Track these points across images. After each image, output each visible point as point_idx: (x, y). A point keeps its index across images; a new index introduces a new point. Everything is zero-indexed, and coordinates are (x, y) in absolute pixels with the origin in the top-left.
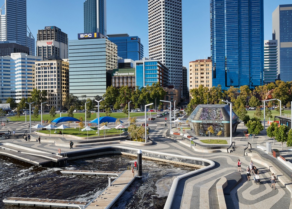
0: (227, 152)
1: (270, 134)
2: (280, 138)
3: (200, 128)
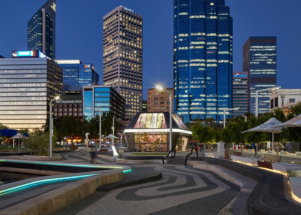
0: (162, 162)
1: (226, 139)
2: (237, 137)
3: (135, 140)
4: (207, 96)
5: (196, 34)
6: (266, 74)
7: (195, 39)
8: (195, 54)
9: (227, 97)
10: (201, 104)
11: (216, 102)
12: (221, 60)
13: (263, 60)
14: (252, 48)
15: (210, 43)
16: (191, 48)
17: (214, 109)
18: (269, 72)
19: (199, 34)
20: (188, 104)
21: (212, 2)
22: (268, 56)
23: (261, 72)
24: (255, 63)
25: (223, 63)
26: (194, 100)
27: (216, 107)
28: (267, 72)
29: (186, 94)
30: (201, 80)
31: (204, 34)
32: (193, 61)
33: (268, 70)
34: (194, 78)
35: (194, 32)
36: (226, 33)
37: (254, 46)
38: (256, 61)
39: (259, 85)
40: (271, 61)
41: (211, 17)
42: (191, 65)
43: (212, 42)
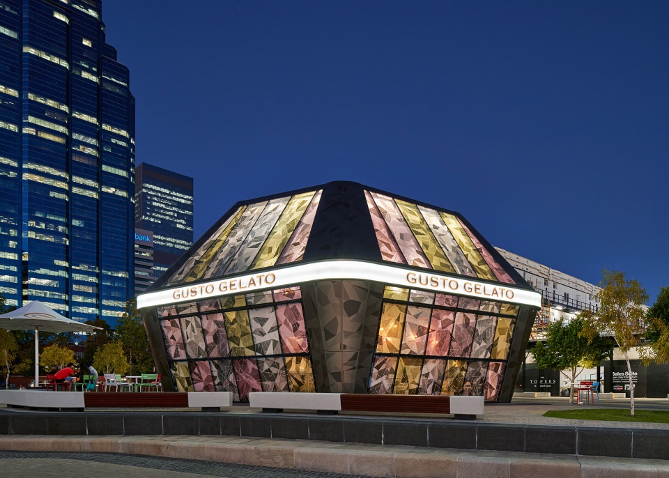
3: (382, 335)
4: (73, 267)
5: (40, 100)
6: (173, 247)
7: (40, 111)
8: (39, 151)
9: (122, 277)
10: (55, 284)
11: (97, 285)
12: (109, 186)
13: (167, 218)
14: (147, 188)
15: (81, 138)
16: (26, 131)
17: (89, 301)
18: (179, 244)
19: (51, 103)
20: (18, 279)
21: (88, 38)
22: (178, 213)
23: (164, 241)
24: (152, 220)
25: (113, 195)
26: (37, 271)
27: (98, 296)
28: (175, 243)
29: (10, 250)
30: (57, 223)
31: (64, 108)
32: (32, 166)
33: (178, 241)
34: (38, 215)
35: (38, 94)
36: (121, 128)
37: (150, 184)
38: (154, 217)
39: (160, 267)
40: (183, 225)
41: (85, 75)
42: (26, 176)
43: (87, 135)
